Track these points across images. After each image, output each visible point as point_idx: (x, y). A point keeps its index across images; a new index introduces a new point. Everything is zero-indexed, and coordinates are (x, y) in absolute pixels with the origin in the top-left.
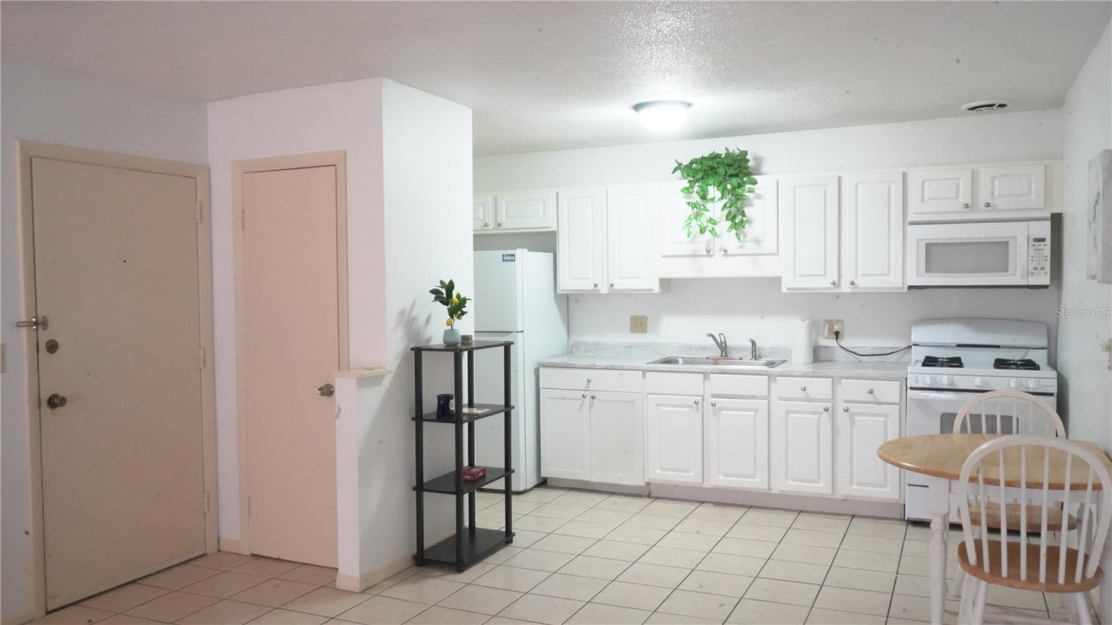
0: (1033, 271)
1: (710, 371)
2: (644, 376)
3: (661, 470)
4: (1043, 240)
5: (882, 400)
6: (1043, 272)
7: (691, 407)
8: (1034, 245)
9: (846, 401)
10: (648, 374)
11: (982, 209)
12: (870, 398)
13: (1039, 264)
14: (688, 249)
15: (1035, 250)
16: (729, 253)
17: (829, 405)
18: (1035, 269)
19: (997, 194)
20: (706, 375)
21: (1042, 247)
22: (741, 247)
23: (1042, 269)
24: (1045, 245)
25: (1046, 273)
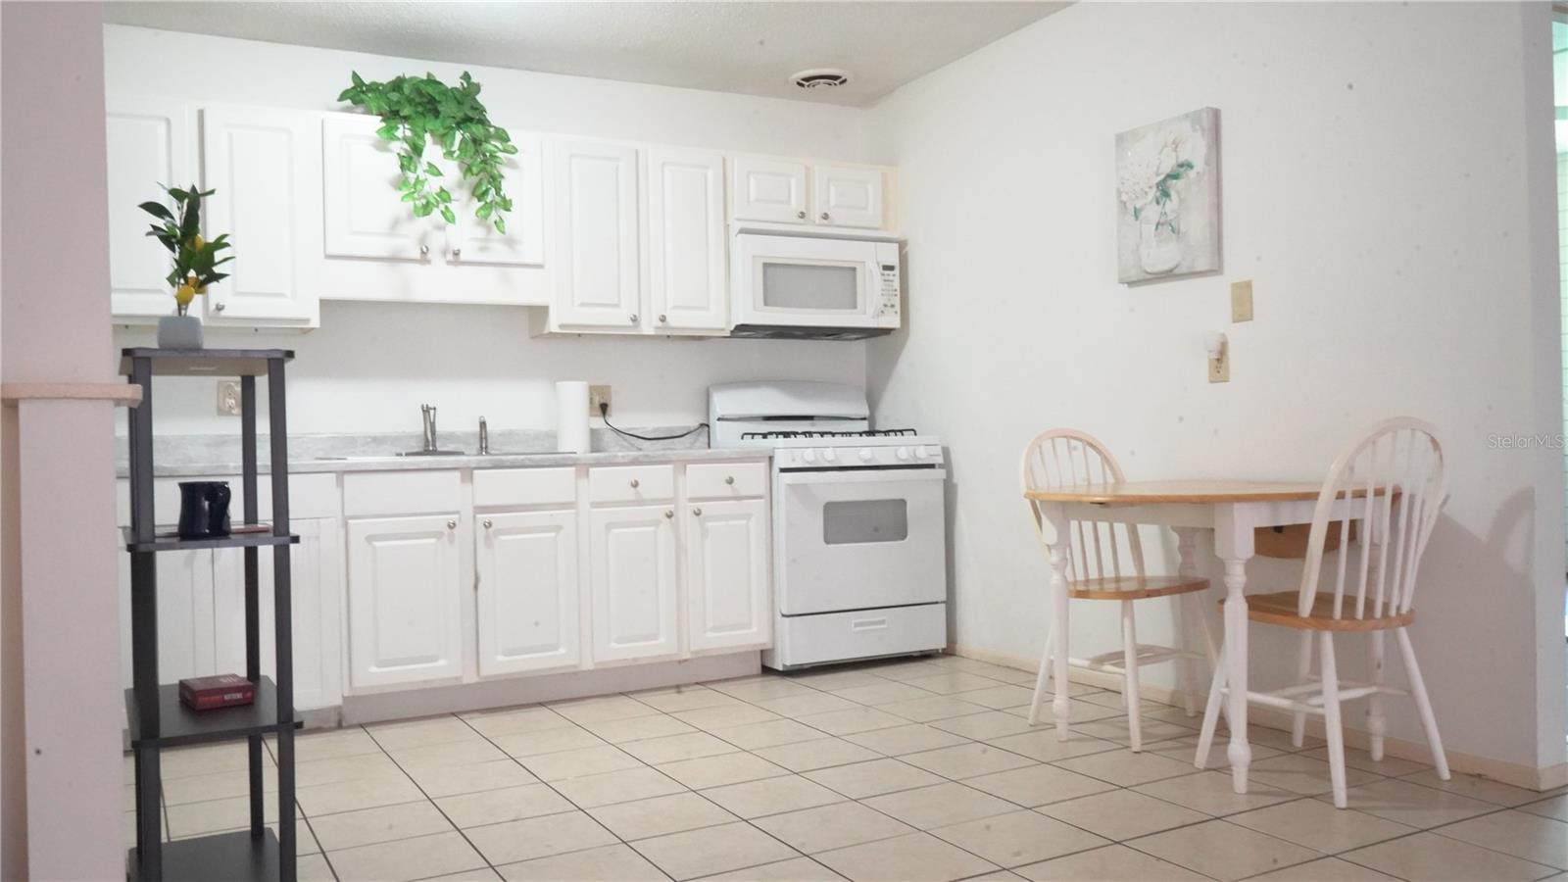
0: (883, 308)
1: (474, 465)
2: (340, 483)
3: (378, 666)
4: (891, 268)
5: (743, 493)
6: (893, 310)
7: (438, 535)
8: (883, 275)
9: (693, 500)
10: (347, 478)
11: (817, 222)
12: (727, 491)
13: (889, 300)
14: (381, 246)
15: (885, 280)
16: (463, 257)
17: (671, 507)
18: (886, 306)
19: (832, 204)
20: (467, 473)
21: (891, 278)
22: (483, 249)
23: (893, 306)
24: (894, 275)
25: (896, 312)
